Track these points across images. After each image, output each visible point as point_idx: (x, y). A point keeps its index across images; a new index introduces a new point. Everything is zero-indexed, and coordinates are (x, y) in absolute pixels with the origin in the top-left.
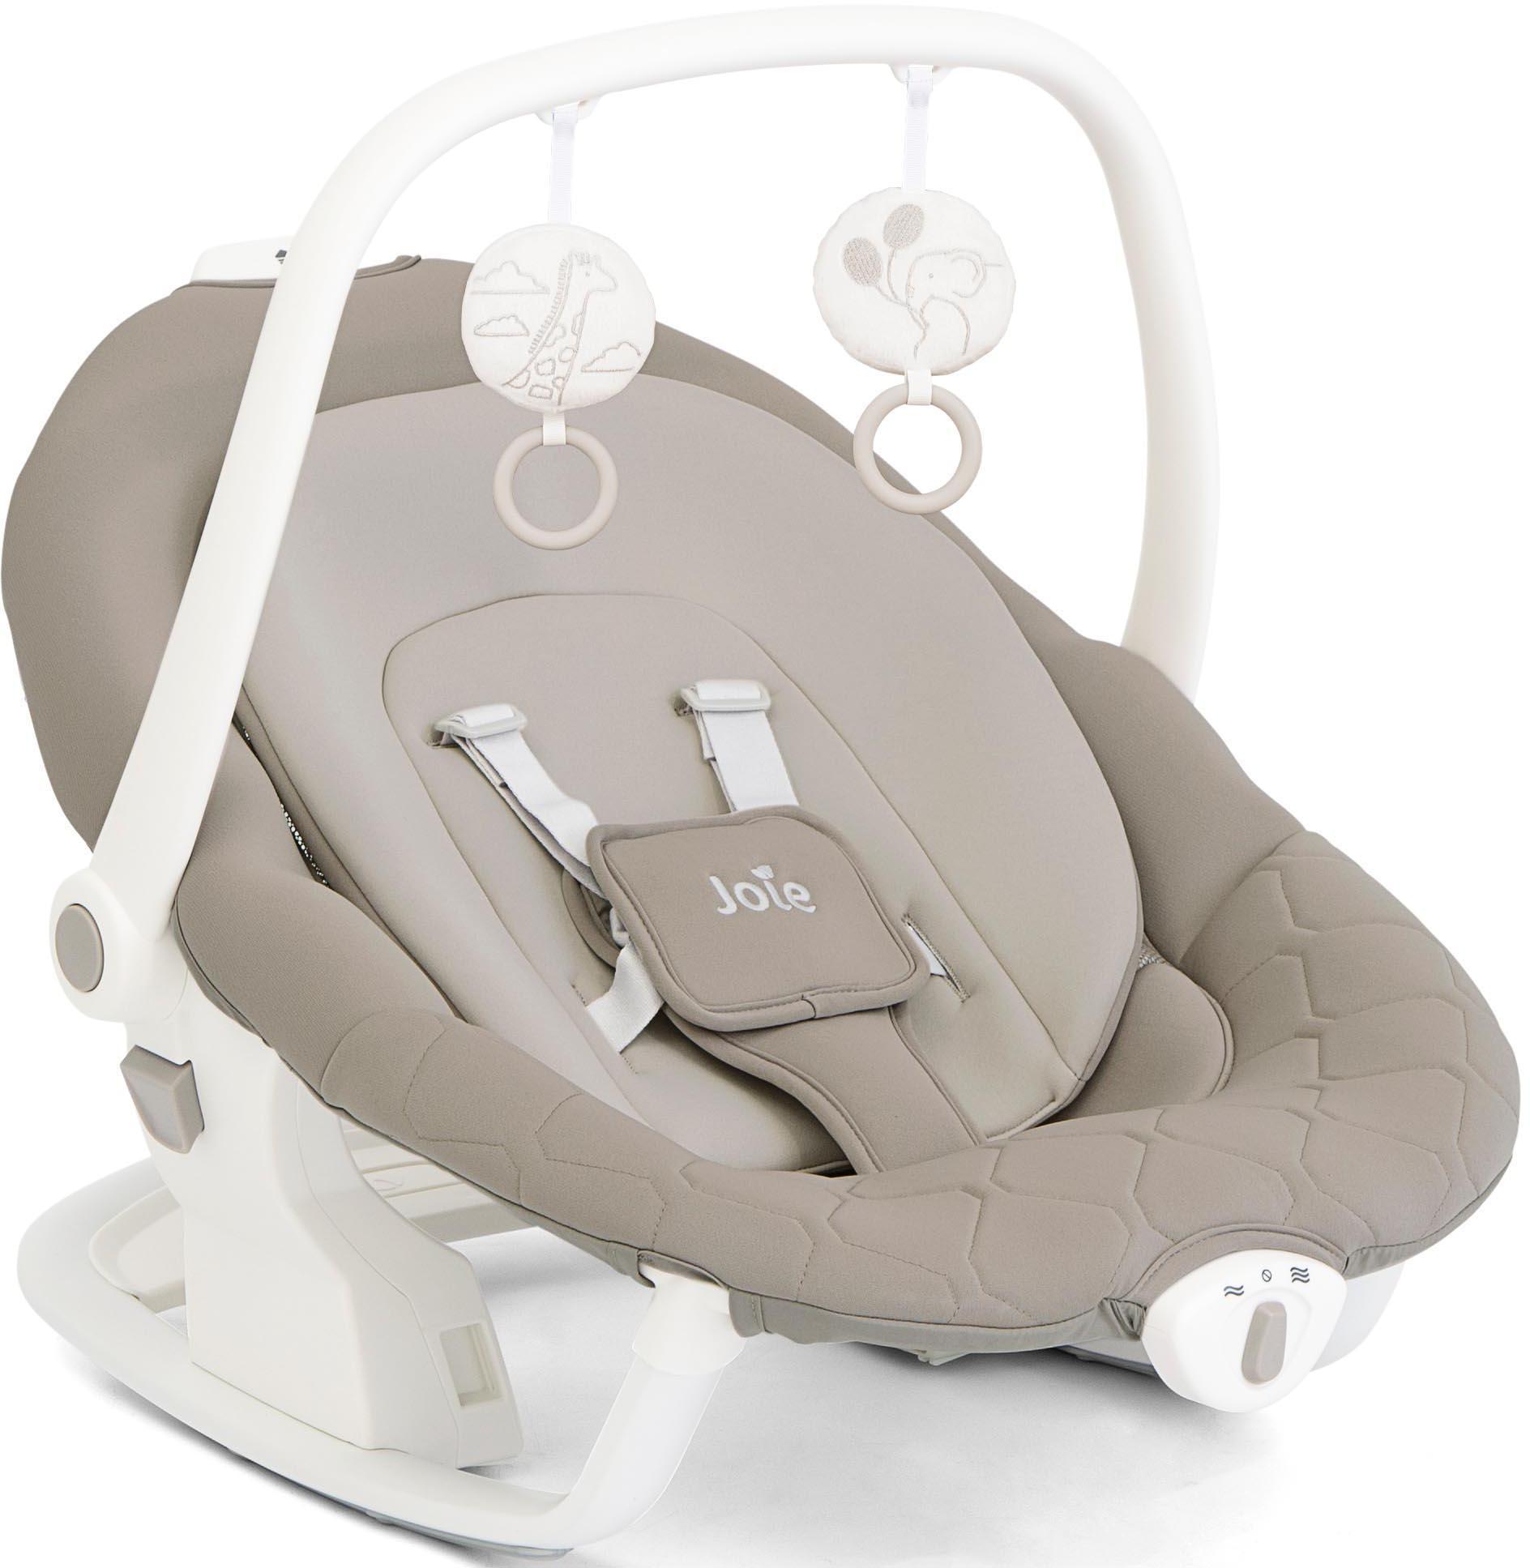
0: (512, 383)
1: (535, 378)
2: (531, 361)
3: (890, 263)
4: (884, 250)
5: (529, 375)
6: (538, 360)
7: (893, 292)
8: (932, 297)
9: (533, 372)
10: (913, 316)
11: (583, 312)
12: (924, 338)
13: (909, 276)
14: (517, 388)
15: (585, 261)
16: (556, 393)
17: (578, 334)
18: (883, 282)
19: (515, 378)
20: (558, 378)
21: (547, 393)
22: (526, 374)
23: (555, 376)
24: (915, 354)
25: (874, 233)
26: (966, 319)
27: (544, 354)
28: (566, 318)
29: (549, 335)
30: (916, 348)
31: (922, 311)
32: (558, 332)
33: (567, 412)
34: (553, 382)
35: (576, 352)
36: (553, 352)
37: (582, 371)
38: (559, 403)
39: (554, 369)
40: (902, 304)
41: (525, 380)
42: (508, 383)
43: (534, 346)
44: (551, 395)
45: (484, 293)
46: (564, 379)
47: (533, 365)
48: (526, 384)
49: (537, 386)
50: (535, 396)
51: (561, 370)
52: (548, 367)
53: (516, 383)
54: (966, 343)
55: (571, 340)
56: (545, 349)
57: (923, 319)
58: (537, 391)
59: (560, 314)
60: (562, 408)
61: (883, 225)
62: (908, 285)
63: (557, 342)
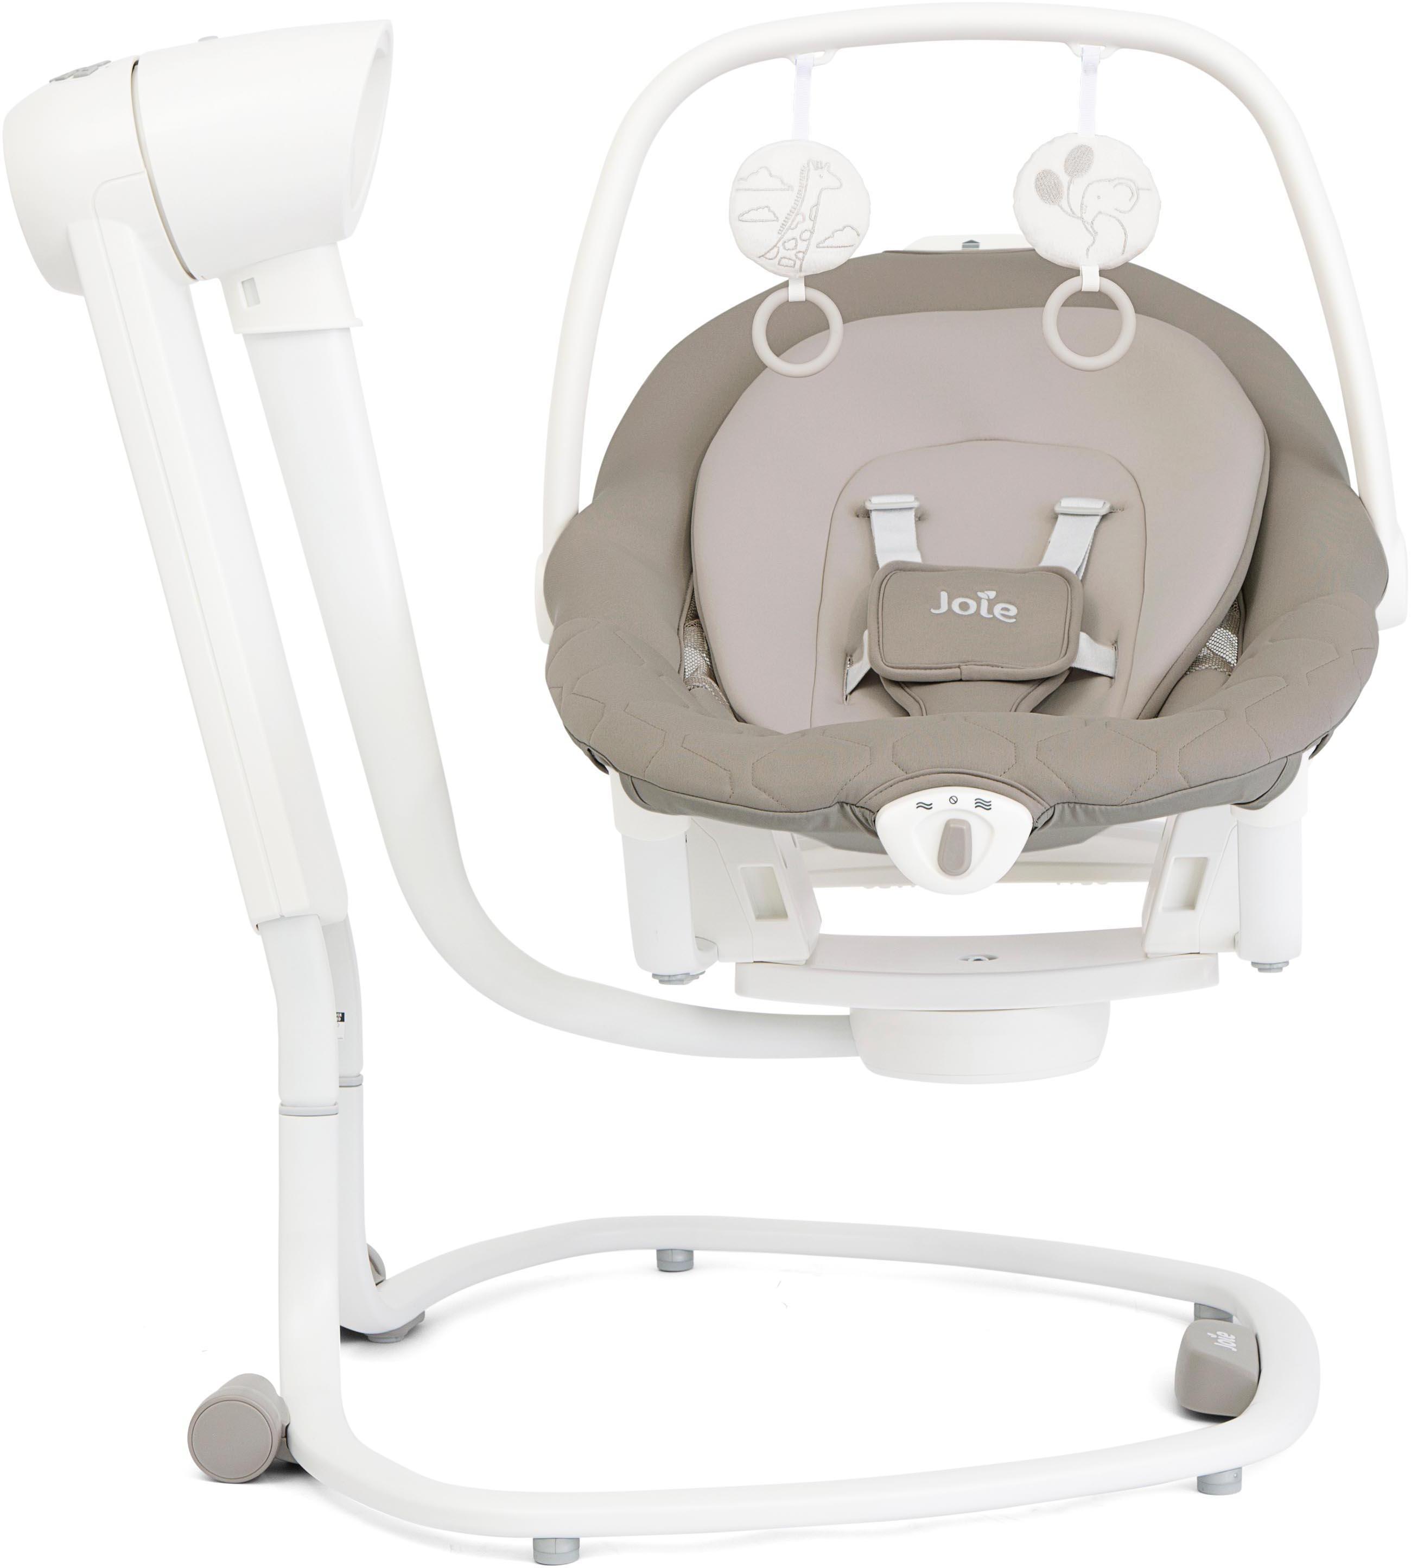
0: (767, 256)
1: (783, 253)
2: (779, 241)
3: (1069, 188)
4: (1064, 178)
5: (779, 250)
6: (785, 238)
7: (1071, 209)
8: (1100, 213)
9: (781, 248)
10: (1085, 227)
11: (817, 205)
12: (1094, 242)
13: (1083, 198)
14: (770, 259)
15: (819, 166)
16: (798, 263)
17: (814, 220)
18: (1064, 203)
19: (768, 252)
20: (800, 252)
21: (791, 263)
22: (776, 250)
23: (798, 251)
24: (1087, 254)
25: (1058, 168)
26: (1124, 229)
27: (790, 234)
28: (805, 208)
29: (793, 221)
30: (1088, 250)
31: (1092, 223)
32: (799, 218)
33: (806, 278)
34: (795, 255)
35: (812, 233)
36: (796, 233)
37: (817, 247)
38: (801, 271)
39: (796, 246)
40: (1078, 218)
41: (775, 254)
42: (762, 256)
43: (782, 229)
44: (795, 264)
45: (746, 190)
46: (804, 253)
47: (781, 243)
48: (776, 257)
49: (784, 258)
50: (783, 266)
51: (802, 246)
52: (791, 244)
53: (768, 256)
54: (1124, 247)
55: (808, 224)
56: (790, 231)
57: (1093, 229)
58: (784, 262)
59: (801, 206)
60: (803, 274)
61: (1064, 160)
62: (1082, 204)
63: (799, 226)
